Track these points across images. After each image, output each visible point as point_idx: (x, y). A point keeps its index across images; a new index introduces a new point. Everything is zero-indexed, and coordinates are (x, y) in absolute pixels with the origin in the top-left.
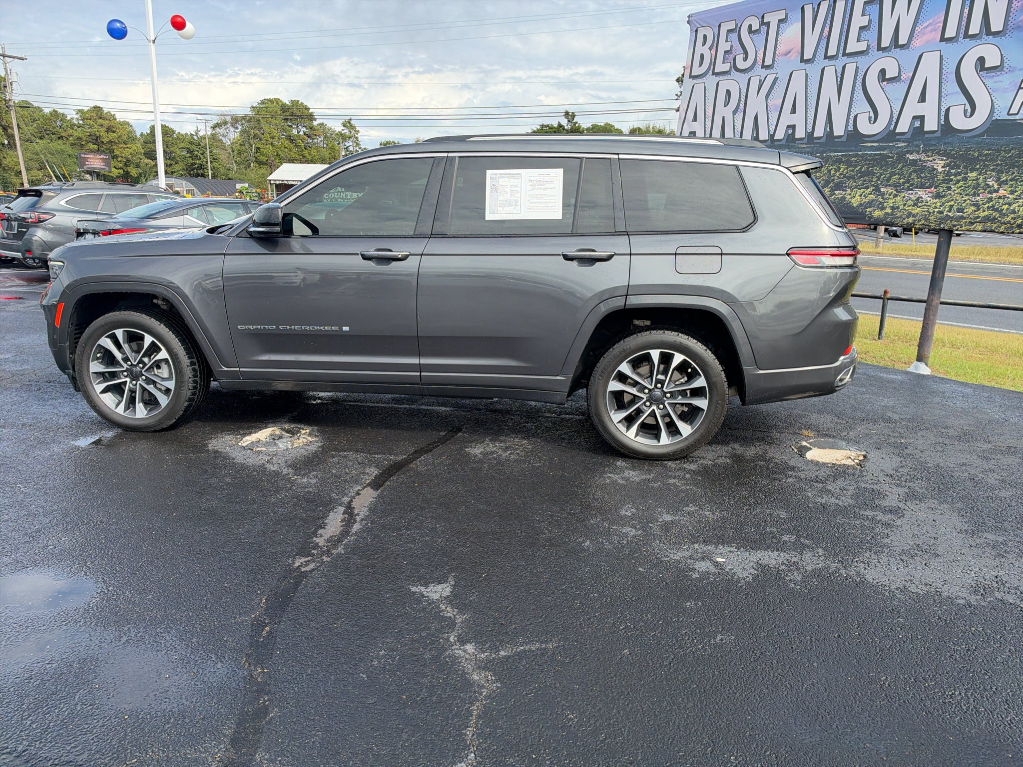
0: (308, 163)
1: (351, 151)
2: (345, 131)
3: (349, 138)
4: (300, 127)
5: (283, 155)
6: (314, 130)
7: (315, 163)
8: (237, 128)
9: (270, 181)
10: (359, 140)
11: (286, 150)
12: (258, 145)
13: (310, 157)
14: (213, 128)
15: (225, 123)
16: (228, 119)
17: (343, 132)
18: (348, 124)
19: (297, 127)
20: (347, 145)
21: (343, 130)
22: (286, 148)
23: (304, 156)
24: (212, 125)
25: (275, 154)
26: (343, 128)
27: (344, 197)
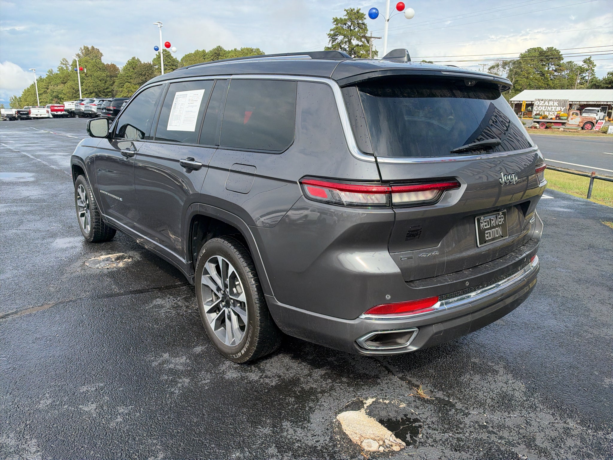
0: (551, 89)
1: (586, 80)
2: (585, 66)
3: (587, 71)
4: (550, 65)
5: (533, 85)
6: (560, 66)
7: (556, 89)
8: (505, 69)
9: (511, 101)
10: (595, 71)
11: (536, 81)
12: (518, 79)
13: (552, 86)
14: (489, 69)
15: (498, 66)
16: (501, 63)
17: (583, 67)
18: (588, 61)
19: (549, 65)
20: (584, 75)
21: (583, 65)
22: (536, 80)
23: (548, 85)
24: (489, 67)
25: (528, 84)
26: (584, 64)
27: (550, 110)
